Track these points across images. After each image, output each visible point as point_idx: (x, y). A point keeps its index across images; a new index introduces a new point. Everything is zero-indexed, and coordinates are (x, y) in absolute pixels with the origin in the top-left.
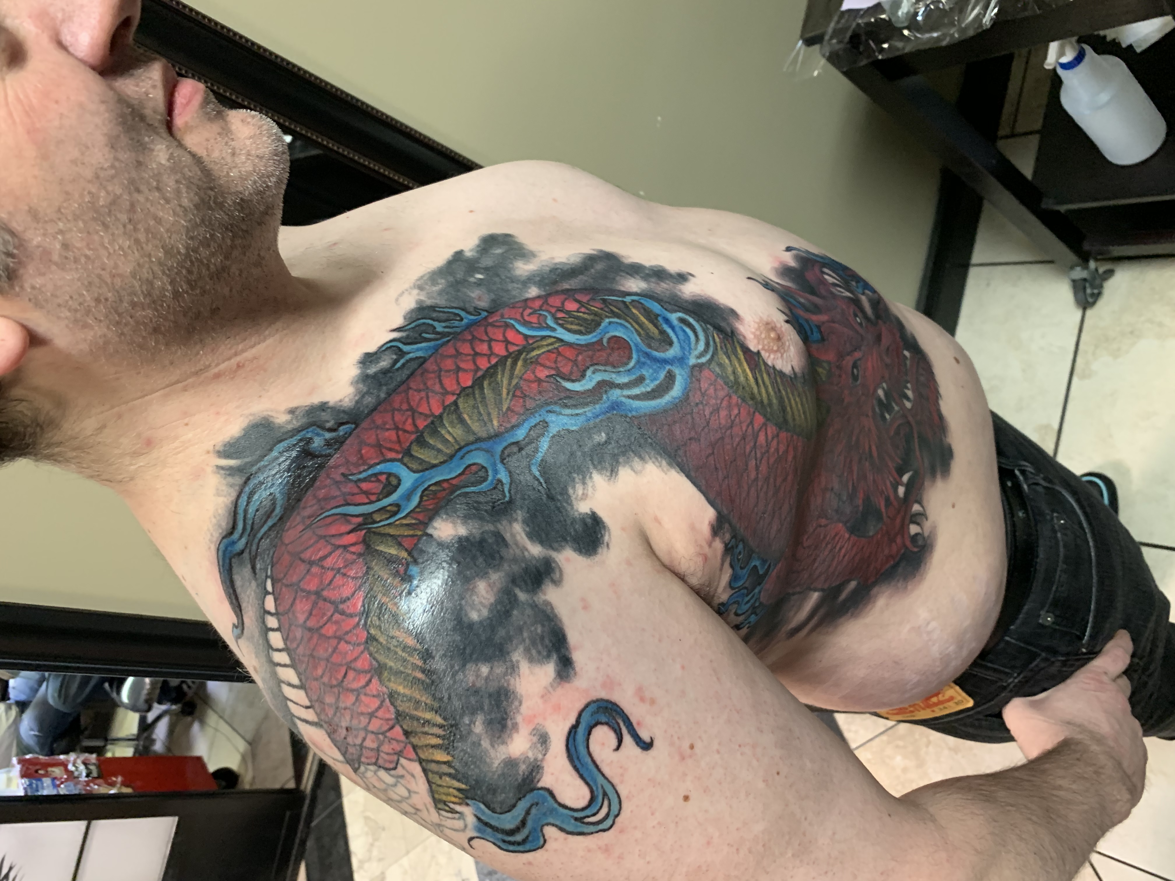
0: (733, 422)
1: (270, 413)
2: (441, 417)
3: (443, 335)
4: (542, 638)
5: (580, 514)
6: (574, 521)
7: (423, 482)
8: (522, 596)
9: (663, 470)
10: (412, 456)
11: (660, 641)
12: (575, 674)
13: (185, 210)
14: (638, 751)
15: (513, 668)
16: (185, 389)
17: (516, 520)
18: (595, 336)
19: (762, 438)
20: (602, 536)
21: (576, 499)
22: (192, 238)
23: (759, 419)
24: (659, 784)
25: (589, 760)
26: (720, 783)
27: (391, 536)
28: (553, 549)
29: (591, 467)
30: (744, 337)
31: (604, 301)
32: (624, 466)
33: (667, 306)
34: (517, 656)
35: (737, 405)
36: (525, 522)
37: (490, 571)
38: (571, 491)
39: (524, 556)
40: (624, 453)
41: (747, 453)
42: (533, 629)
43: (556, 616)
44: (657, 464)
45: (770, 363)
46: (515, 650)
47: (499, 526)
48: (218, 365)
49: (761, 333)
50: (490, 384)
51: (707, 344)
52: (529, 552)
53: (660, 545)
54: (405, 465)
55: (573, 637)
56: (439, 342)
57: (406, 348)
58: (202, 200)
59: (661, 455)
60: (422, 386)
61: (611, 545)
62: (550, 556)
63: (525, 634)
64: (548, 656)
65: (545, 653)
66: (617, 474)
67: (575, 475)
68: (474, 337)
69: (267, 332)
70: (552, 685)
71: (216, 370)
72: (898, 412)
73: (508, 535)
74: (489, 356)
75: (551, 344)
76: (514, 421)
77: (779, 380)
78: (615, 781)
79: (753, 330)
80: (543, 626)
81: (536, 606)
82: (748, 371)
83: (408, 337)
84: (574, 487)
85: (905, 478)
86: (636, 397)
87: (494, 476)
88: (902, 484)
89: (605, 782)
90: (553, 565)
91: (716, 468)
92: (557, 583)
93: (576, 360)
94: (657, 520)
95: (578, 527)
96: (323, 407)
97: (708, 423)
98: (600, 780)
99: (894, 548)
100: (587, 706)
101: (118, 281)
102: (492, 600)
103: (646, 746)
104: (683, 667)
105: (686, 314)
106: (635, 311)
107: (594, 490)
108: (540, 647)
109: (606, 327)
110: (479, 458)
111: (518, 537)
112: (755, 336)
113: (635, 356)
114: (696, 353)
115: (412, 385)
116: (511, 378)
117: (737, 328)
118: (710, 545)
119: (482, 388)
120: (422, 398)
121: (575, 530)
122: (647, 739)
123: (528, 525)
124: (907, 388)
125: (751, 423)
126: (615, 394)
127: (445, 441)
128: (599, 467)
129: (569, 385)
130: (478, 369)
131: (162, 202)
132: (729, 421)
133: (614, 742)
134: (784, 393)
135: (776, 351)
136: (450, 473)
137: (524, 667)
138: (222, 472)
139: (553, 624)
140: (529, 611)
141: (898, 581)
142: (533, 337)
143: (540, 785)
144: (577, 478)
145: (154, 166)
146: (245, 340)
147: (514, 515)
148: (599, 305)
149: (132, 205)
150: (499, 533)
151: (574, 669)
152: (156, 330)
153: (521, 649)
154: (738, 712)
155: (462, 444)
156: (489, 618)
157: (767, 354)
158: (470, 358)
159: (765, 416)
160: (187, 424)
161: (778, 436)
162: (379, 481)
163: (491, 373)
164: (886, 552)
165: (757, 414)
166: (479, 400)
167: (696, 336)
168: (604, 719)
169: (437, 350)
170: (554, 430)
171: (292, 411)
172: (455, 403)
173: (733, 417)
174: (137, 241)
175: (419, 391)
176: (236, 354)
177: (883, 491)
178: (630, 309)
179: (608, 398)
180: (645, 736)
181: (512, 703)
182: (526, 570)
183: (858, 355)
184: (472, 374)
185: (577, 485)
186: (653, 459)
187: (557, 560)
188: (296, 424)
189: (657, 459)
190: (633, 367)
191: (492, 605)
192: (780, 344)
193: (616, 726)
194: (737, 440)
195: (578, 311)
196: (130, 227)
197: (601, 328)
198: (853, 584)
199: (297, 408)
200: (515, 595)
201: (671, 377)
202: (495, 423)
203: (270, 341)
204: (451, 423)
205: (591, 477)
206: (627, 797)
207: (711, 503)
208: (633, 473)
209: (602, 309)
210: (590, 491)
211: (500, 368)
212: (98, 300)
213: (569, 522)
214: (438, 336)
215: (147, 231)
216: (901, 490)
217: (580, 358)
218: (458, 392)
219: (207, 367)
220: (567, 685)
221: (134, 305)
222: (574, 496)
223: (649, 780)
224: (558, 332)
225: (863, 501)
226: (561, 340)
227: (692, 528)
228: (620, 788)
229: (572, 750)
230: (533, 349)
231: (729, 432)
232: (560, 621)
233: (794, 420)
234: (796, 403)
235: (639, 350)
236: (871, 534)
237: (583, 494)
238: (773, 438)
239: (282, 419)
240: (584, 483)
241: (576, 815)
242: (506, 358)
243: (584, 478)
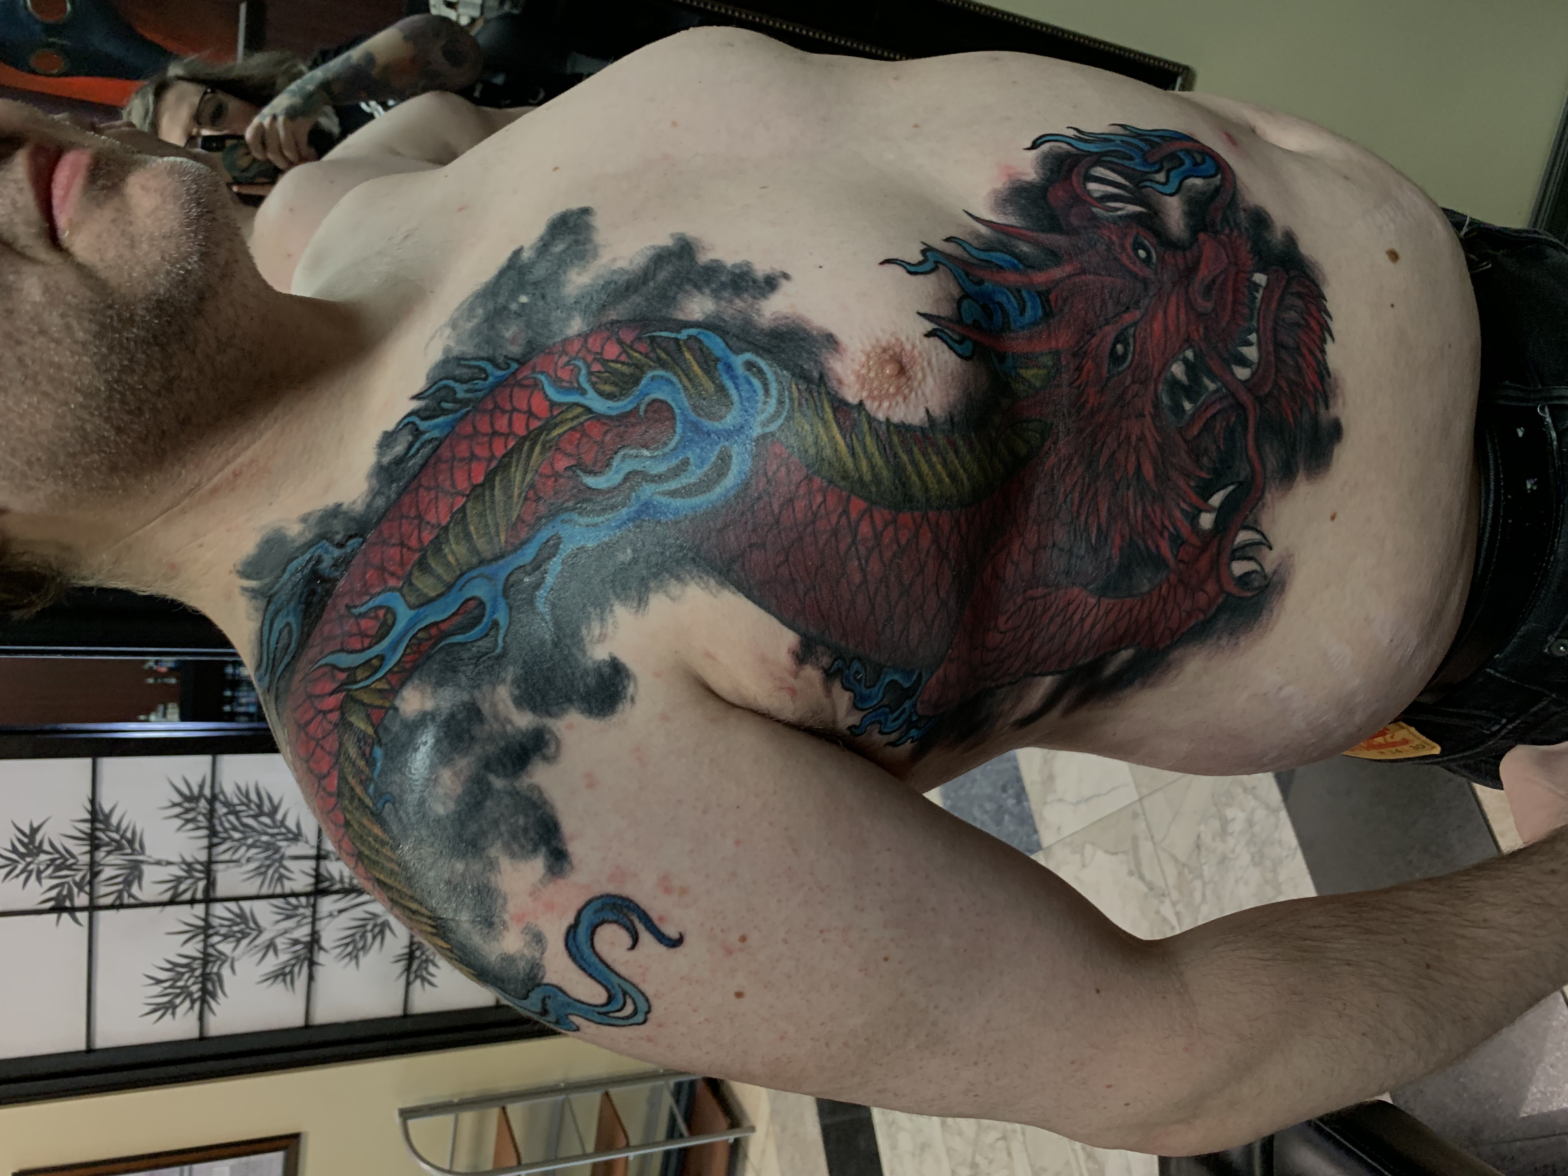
0: (815, 515)
1: (282, 524)
2: (446, 529)
3: (464, 403)
4: (525, 830)
5: (594, 663)
6: (586, 672)
7: (415, 624)
8: (498, 783)
9: (711, 592)
10: (411, 584)
11: (705, 812)
12: (572, 868)
13: (84, 344)
14: (662, 949)
15: (492, 865)
16: (184, 512)
17: (504, 681)
18: (630, 402)
19: (865, 529)
20: (624, 688)
21: (591, 641)
22: (107, 371)
23: (858, 505)
24: (697, 982)
25: (597, 960)
26: (789, 977)
27: (363, 704)
28: (550, 714)
29: (612, 596)
30: (840, 382)
31: (653, 339)
32: (656, 592)
33: (733, 342)
34: (495, 851)
35: (820, 489)
36: (516, 682)
37: (456, 757)
38: (584, 632)
39: (505, 731)
40: (656, 576)
41: (842, 553)
42: (512, 820)
43: (545, 802)
44: (703, 585)
45: (881, 416)
46: (492, 845)
47: (477, 694)
48: (210, 479)
49: (869, 370)
50: (501, 480)
51: (781, 402)
52: (513, 725)
53: (721, 683)
54: (403, 596)
55: (568, 824)
56: (458, 415)
57: (423, 425)
58: (102, 325)
59: (707, 573)
60: (432, 484)
61: (637, 699)
62: (544, 727)
63: (503, 828)
64: (535, 850)
65: (530, 848)
66: (647, 604)
67: (591, 609)
68: (496, 406)
69: (262, 425)
70: (541, 882)
71: (210, 486)
72: (1216, 391)
73: (487, 705)
74: (507, 436)
75: (577, 417)
76: (523, 535)
77: (895, 439)
78: (636, 980)
79: (857, 367)
80: (527, 816)
81: (518, 793)
82: (838, 437)
83: (426, 408)
84: (589, 628)
85: (1216, 500)
86: (673, 494)
87: (491, 616)
88: (1209, 510)
89: (621, 982)
90: (547, 737)
91: (793, 580)
92: (549, 760)
93: (603, 442)
94: (709, 655)
95: (591, 681)
96: (335, 512)
97: (777, 522)
98: (614, 978)
99: (1202, 598)
100: (588, 903)
101: (43, 439)
102: (459, 791)
103: (676, 943)
104: (738, 843)
105: (758, 354)
106: (688, 355)
107: (616, 627)
108: (523, 841)
109: (646, 386)
110: (479, 590)
111: (501, 707)
112: (858, 376)
113: (679, 430)
114: (763, 417)
115: (424, 482)
116: (525, 472)
117: (830, 369)
118: (796, 676)
119: (492, 488)
120: (431, 501)
121: (585, 685)
122: (676, 936)
123: (519, 687)
124: (1249, 344)
125: (846, 512)
126: (648, 490)
127: (448, 564)
128: (623, 597)
129: (590, 481)
130: (492, 457)
131: (52, 345)
132: (809, 513)
133: (627, 940)
134: (904, 457)
135: (894, 395)
136: (444, 611)
137: (505, 863)
138: (247, 594)
139: (540, 812)
140: (507, 800)
141: (1219, 638)
142: (560, 404)
143: (545, 981)
144: (594, 612)
145: (28, 307)
146: (235, 442)
147: (503, 674)
148: (644, 347)
149: (20, 360)
150: (474, 704)
151: (570, 863)
152: (114, 469)
153: (499, 844)
154: (823, 890)
155: (464, 568)
156: (455, 812)
157: (876, 404)
158: (486, 439)
159: (866, 499)
160: (201, 546)
161: (895, 521)
162: (376, 617)
163: (503, 466)
164: (1187, 605)
165: (853, 498)
166: (488, 504)
167: (767, 391)
168: (611, 917)
169: (453, 428)
170: (567, 549)
171: (304, 519)
172: (463, 509)
173: (814, 508)
174: (46, 394)
175: (428, 489)
176: (228, 463)
177: (1164, 527)
178: (682, 353)
179: (638, 498)
180: (671, 932)
181: (496, 900)
182: (506, 750)
183: (1128, 318)
184: (485, 464)
185: (593, 623)
186: (697, 579)
187: (555, 729)
188: (309, 536)
189: (701, 577)
190: (675, 449)
191: (459, 796)
192: (903, 380)
193: (629, 924)
194: (824, 537)
195: (616, 361)
196: (29, 383)
197: (640, 387)
198: (1126, 654)
199: (310, 514)
200: (489, 784)
201: (724, 460)
202: (503, 538)
203: (268, 435)
204: (456, 537)
205: (611, 611)
206: (655, 995)
207: (790, 625)
208: (668, 600)
209: (646, 356)
210: (610, 629)
211: (515, 457)
212: (29, 463)
213: (578, 675)
214: (458, 406)
215: (51, 379)
216: (1206, 520)
217: (608, 438)
218: (467, 492)
219: (198, 485)
220: (561, 882)
221: (74, 455)
222: (588, 639)
223: (682, 978)
224: (588, 396)
225: (1121, 549)
226: (588, 410)
227: (763, 660)
228: (644, 987)
229: (574, 950)
230: (556, 426)
231: (809, 529)
232: (552, 807)
233: (927, 490)
234: (932, 466)
235: (686, 421)
236: (1146, 589)
237: (600, 635)
238: (886, 526)
239: (294, 530)
240: (602, 620)
241: (597, 1009)
242: (525, 438)
243: (602, 612)
